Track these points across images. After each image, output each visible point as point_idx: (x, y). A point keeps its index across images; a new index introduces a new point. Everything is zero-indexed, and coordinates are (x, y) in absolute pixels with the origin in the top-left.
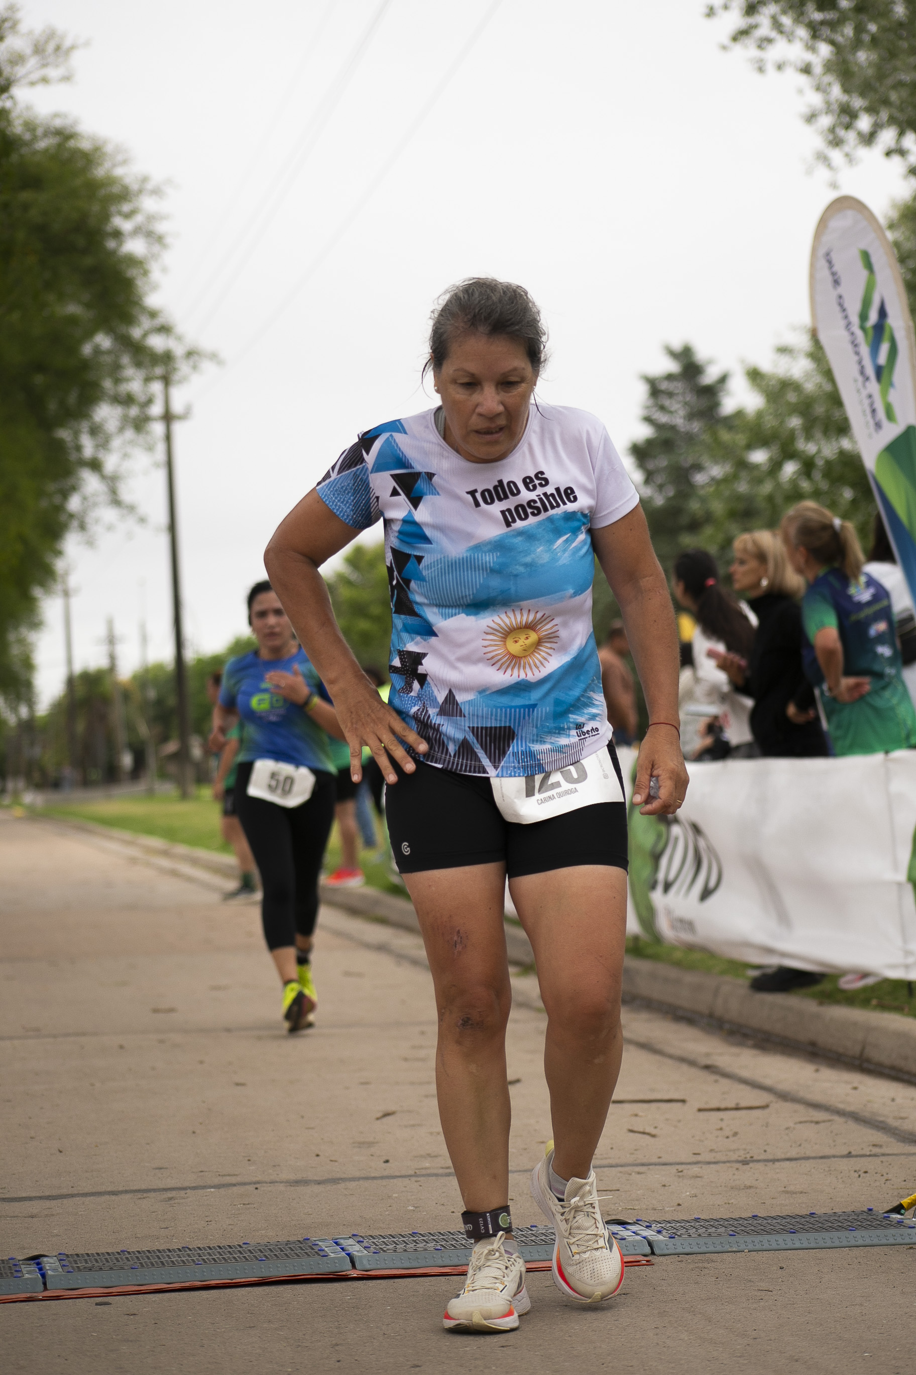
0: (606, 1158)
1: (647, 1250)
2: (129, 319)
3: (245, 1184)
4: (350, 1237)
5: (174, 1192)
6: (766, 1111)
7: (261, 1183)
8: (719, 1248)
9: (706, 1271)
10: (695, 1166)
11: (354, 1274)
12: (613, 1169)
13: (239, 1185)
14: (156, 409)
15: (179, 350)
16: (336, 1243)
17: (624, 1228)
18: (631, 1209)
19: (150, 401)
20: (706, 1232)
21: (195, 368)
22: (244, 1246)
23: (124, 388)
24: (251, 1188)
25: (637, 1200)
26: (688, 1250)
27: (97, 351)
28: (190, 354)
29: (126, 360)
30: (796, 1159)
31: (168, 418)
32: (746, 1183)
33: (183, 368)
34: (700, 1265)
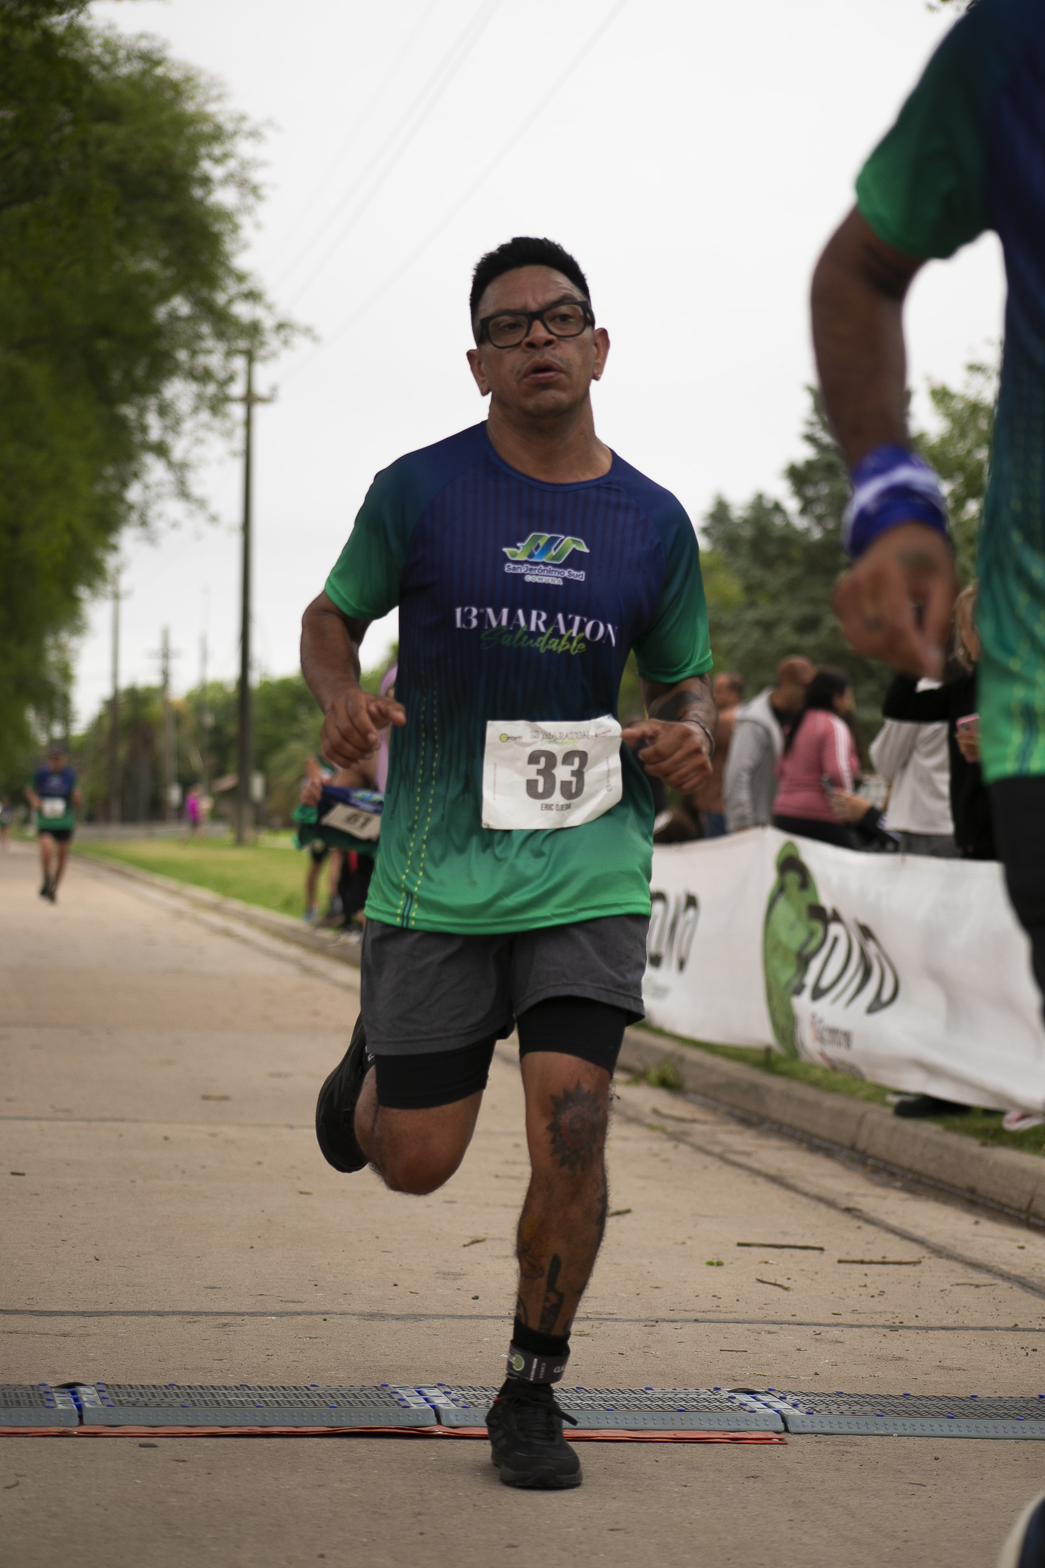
0: (731, 1312)
1: (780, 1426)
2: (212, 281)
3: (311, 1313)
4: (435, 1387)
5: (229, 1317)
6: (918, 1268)
7: (331, 1314)
8: (863, 1430)
9: (848, 1456)
10: (834, 1328)
11: (439, 1430)
12: (740, 1325)
13: (304, 1314)
14: (237, 389)
15: (268, 322)
16: (419, 1392)
17: (754, 1398)
18: (761, 1375)
19: (231, 379)
20: (849, 1410)
21: (286, 343)
22: (312, 1388)
23: (202, 360)
24: (319, 1319)
25: (767, 1365)
26: (827, 1429)
27: (174, 317)
28: (281, 327)
29: (205, 329)
30: (953, 1329)
31: (250, 399)
32: (894, 1353)
33: (273, 341)
34: (842, 1448)
